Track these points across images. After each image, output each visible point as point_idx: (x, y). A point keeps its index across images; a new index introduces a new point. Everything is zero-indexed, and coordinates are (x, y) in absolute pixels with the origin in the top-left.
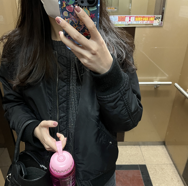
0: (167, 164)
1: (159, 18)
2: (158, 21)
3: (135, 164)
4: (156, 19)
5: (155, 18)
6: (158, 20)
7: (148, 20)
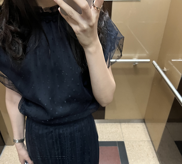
0: (145, 141)
3: (113, 141)
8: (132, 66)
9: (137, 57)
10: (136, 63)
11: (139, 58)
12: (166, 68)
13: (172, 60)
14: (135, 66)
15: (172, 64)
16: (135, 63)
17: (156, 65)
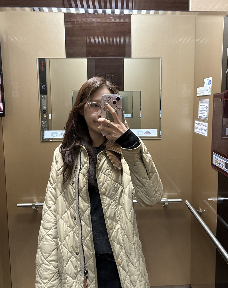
8: (162, 208)
9: (166, 196)
10: (166, 203)
11: (168, 198)
12: (201, 208)
13: (209, 199)
14: (165, 207)
15: (208, 204)
16: (164, 204)
17: (189, 205)
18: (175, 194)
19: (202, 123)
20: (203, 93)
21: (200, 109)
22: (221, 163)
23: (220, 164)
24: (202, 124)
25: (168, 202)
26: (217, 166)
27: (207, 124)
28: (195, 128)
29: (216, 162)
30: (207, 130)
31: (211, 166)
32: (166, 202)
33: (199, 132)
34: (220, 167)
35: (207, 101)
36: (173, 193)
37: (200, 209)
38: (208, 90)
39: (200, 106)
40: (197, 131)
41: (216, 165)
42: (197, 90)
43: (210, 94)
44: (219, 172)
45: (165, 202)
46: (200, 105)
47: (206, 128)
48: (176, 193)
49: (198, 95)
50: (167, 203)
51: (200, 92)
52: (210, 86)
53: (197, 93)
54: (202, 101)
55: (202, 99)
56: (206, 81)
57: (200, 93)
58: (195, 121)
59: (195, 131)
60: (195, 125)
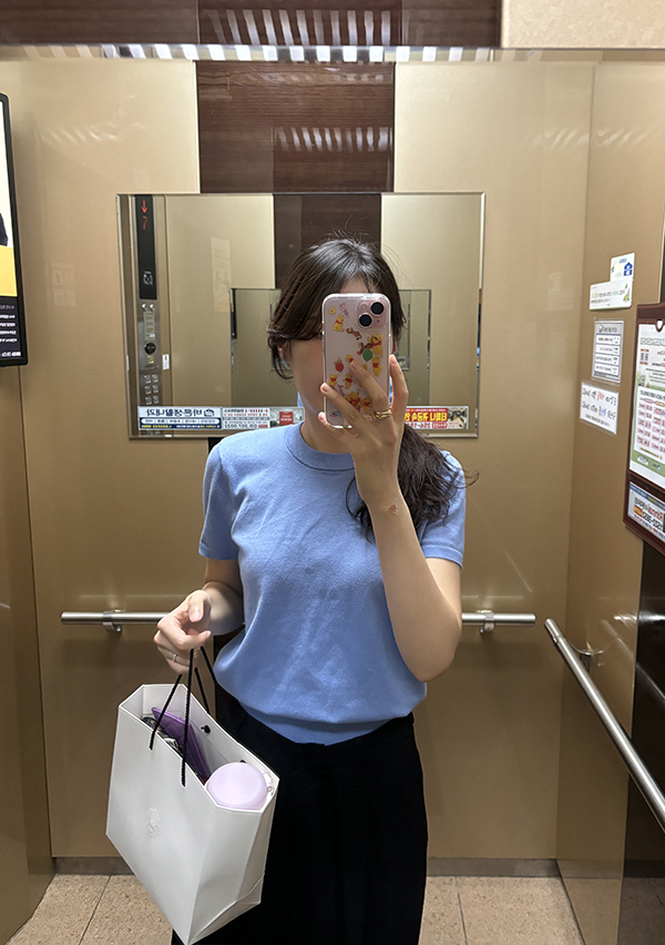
1: (463, 414)
2: (461, 423)
4: (452, 419)
5: (448, 415)
6: (458, 419)
7: (428, 420)
10: (487, 626)
13: (616, 618)
16: (484, 626)
17: (557, 634)
18: (517, 598)
19: (602, 391)
20: (606, 300)
21: (598, 348)
22: (653, 518)
23: (648, 519)
24: (601, 396)
25: (495, 622)
26: (641, 523)
27: (616, 395)
28: (582, 404)
29: (639, 511)
30: (616, 415)
31: (624, 525)
32: (490, 622)
33: (593, 418)
34: (648, 528)
35: (619, 326)
36: (510, 597)
37: (589, 646)
38: (622, 292)
39: (598, 341)
40: (588, 416)
41: (638, 521)
42: (592, 291)
43: (628, 304)
44: (645, 542)
45: (484, 621)
46: (599, 336)
47: (614, 409)
48: (520, 598)
49: (592, 306)
50: (491, 626)
51: (599, 298)
52: (630, 278)
53: (591, 299)
54: (606, 326)
55: (606, 318)
56: (617, 264)
57: (600, 301)
58: (584, 386)
59: (583, 416)
60: (584, 398)
